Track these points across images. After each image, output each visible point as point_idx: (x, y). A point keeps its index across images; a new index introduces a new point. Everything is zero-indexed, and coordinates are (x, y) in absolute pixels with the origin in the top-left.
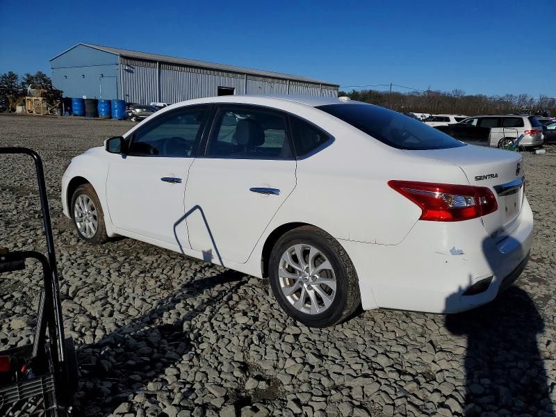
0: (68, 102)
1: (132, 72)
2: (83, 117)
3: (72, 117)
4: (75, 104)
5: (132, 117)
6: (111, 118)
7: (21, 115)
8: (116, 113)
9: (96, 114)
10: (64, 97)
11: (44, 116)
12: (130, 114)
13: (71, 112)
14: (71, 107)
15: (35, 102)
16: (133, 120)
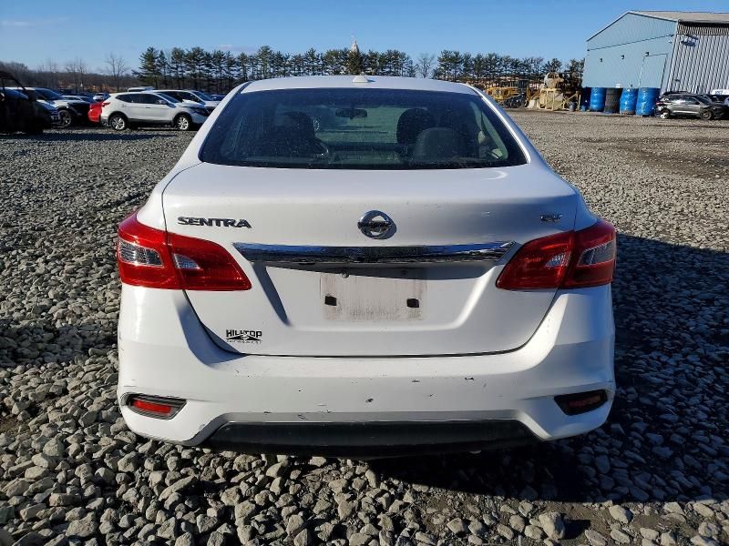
0: (587, 93)
1: (693, 45)
2: (599, 113)
3: (588, 113)
4: (595, 96)
5: (662, 112)
6: (635, 114)
7: (532, 111)
8: (642, 107)
9: (616, 109)
10: (584, 86)
11: (554, 112)
12: (660, 108)
13: (587, 106)
14: (589, 100)
15: (548, 94)
16: (663, 116)
